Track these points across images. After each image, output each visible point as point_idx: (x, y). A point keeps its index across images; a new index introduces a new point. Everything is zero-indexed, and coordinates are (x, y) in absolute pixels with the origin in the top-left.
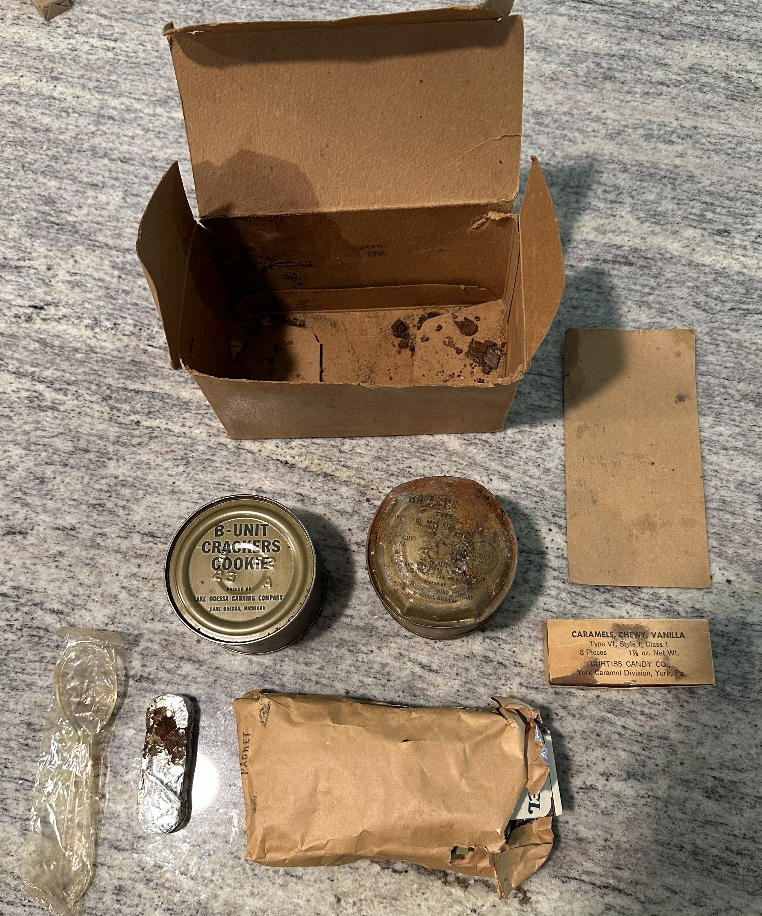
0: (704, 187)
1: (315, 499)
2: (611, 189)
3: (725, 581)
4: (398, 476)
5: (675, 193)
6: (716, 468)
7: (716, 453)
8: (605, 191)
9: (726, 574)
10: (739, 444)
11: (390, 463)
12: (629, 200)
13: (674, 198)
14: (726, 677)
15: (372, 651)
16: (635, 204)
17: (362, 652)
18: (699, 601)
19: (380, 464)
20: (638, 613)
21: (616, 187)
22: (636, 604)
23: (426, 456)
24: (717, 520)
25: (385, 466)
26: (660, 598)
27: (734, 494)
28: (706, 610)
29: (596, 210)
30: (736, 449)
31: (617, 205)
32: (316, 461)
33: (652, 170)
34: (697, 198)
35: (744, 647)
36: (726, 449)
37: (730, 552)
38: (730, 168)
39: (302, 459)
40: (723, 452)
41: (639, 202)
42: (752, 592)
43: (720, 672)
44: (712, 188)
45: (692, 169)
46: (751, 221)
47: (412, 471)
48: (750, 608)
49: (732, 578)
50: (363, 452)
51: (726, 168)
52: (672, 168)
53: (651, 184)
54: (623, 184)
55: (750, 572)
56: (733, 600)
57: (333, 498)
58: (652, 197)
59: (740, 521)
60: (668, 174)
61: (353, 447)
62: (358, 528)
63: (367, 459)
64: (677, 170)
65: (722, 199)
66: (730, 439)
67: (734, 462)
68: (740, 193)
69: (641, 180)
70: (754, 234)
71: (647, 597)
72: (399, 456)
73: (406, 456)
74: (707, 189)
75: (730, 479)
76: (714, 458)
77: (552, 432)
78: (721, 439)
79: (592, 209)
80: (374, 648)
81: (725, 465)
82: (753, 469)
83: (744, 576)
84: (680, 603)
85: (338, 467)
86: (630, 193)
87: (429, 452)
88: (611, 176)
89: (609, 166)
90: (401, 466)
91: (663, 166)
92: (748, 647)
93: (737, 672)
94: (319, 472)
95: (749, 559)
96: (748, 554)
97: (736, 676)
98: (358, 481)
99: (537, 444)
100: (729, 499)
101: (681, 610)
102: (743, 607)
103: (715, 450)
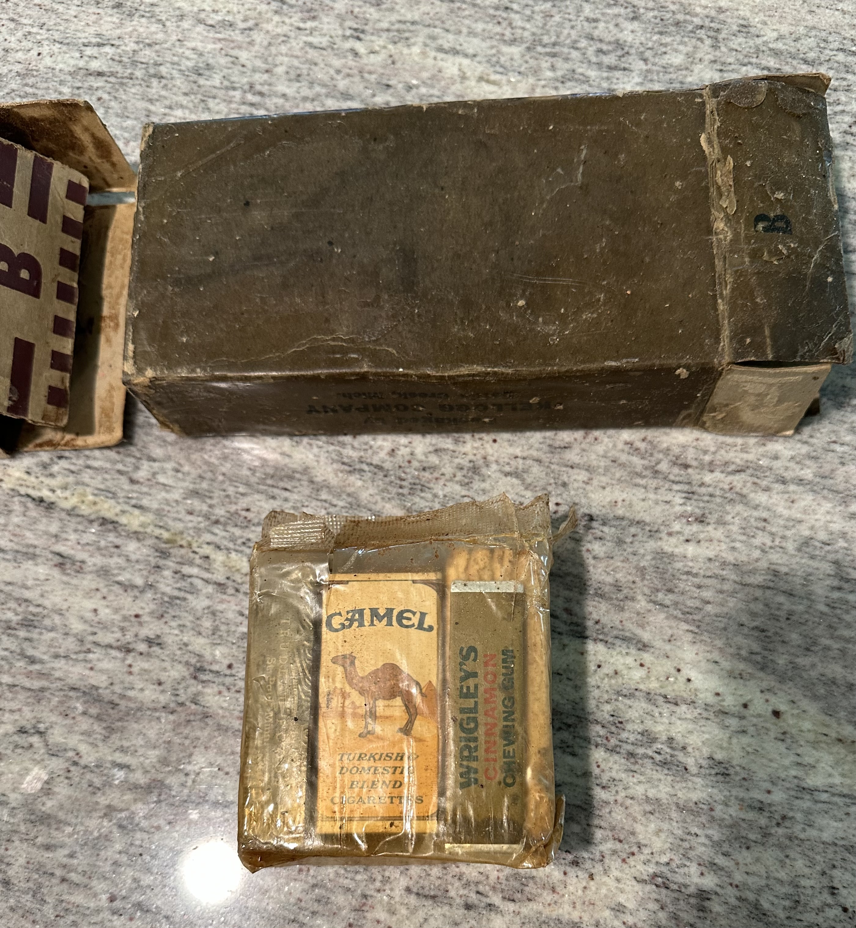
0: (765, 43)
1: (83, 562)
2: (610, 48)
3: (769, 713)
4: (225, 525)
5: (718, 53)
6: (765, 515)
7: (767, 489)
8: (600, 51)
9: (773, 699)
10: (808, 474)
11: (214, 502)
12: (641, 65)
13: (715, 62)
14: (763, 882)
15: (158, 828)
16: (648, 71)
17: (142, 830)
18: (722, 748)
19: (196, 504)
20: (616, 767)
21: (618, 44)
22: (613, 750)
23: (276, 491)
24: (761, 606)
25: (205, 508)
26: (654, 740)
27: (794, 561)
28: (734, 763)
29: (584, 82)
30: (800, 481)
31: (618, 74)
32: (91, 498)
33: (680, 17)
34: (754, 60)
35: (797, 829)
36: (784, 482)
37: (782, 661)
38: (811, 12)
39: (67, 494)
40: (779, 487)
41: (655, 68)
42: (816, 732)
43: (754, 874)
44: (779, 45)
45: (748, 14)
46: (843, 99)
47: (250, 515)
48: (811, 761)
49: (782, 708)
50: (170, 482)
51: (803, 11)
52: (713, 13)
53: (678, 38)
54: (630, 39)
55: (815, 698)
56: (782, 747)
57: (115, 561)
58: (677, 60)
59: (801, 608)
60: (707, 23)
61: (154, 474)
62: (152, 613)
63: (176, 495)
64: (722, 16)
65: (795, 62)
66: (792, 464)
67: (796, 505)
68: (827, 52)
69: (661, 33)
70: (848, 119)
71: (632, 738)
72: (231, 490)
73: (242, 489)
74: (771, 46)
75: (788, 533)
76: (762, 498)
77: (490, 451)
78: (777, 464)
79: (577, 80)
80: (162, 822)
81: (780, 510)
82: (828, 518)
83: (805, 704)
84: (690, 749)
85: (127, 508)
86: (642, 53)
87: (281, 484)
88: (611, 27)
89: (609, 11)
90: (233, 508)
91: (698, 10)
92: (804, 830)
93: (782, 875)
94: (93, 517)
95: (814, 674)
96: (813, 666)
97: (781, 882)
98: (157, 532)
99: (465, 472)
100: (784, 569)
101: (690, 762)
102: (799, 760)
103: (764, 483)
